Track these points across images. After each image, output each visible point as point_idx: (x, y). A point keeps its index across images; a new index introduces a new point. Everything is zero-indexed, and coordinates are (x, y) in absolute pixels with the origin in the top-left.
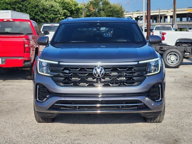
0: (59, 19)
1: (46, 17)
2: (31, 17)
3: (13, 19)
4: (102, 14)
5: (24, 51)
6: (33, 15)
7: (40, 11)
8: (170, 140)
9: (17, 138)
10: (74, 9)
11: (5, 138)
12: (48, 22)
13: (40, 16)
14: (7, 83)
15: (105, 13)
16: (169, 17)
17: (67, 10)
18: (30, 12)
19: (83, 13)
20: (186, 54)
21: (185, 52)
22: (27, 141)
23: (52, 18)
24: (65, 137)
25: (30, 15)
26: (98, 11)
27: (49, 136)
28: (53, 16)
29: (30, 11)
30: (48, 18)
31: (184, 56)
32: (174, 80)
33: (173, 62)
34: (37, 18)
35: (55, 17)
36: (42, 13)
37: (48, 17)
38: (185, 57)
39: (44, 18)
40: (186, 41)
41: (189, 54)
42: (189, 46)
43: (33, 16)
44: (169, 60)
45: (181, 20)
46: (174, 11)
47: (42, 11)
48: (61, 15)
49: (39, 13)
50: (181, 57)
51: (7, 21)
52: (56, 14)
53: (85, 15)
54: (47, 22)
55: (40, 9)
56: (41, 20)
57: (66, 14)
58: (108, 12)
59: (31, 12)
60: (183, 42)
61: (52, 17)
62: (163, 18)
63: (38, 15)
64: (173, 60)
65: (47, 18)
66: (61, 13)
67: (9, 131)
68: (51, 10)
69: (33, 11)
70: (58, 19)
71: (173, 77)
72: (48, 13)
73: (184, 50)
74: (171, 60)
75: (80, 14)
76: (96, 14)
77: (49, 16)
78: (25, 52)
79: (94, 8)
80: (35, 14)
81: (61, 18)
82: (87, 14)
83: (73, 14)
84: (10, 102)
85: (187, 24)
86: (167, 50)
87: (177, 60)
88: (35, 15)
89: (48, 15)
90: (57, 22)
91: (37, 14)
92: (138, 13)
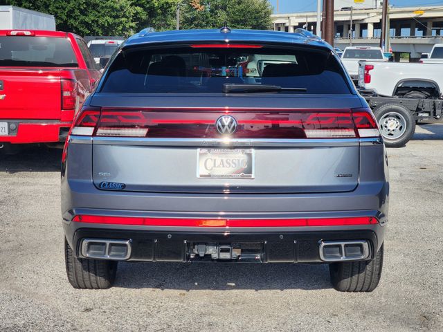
0: (124, 27)
1: (93, 21)
2: (59, 21)
3: (31, 31)
4: (220, 18)
5: (62, 105)
6: (65, 18)
7: (79, 9)
8: (412, 316)
9: (70, 310)
10: (156, 5)
11: (42, 311)
12: (98, 35)
13: (78, 19)
14: (21, 180)
15: (228, 15)
16: (370, 27)
17: (141, 5)
18: (55, 10)
19: (178, 15)
20: (420, 115)
21: (419, 110)
22: (95, 317)
23: (106, 25)
24: (178, 307)
25: (57, 17)
26: (212, 11)
27: (141, 306)
28: (111, 20)
29: (57, 8)
30: (98, 25)
31: (417, 121)
32: (398, 174)
33: (392, 133)
34: (72, 24)
35: (115, 24)
36: (83, 12)
37: (97, 21)
38: (419, 121)
39: (88, 25)
40: (418, 85)
41: (427, 115)
42: (427, 98)
43: (62, 19)
44: (384, 128)
45: (398, 34)
46: (386, 13)
47: (85, 8)
48: (128, 18)
49: (77, 13)
50: (410, 123)
51: (18, 35)
52: (117, 17)
53: (182, 19)
54: (95, 35)
55: (80, 4)
56: (82, 29)
57: (138, 16)
58: (234, 13)
59: (59, 11)
60: (411, 87)
61: (108, 22)
62: (357, 28)
63: (74, 18)
64: (391, 129)
65: (95, 26)
66: (127, 14)
67: (49, 293)
68: (106, 7)
69: (62, 7)
70: (121, 28)
71: (395, 167)
72: (99, 12)
73: (418, 107)
74: (389, 128)
75: (170, 16)
76: (207, 18)
77: (101, 21)
78: (62, 109)
79: (202, 4)
80: (69, 16)
81: (127, 26)
82: (185, 18)
83: (155, 17)
84: (37, 226)
85: (412, 42)
86: (380, 105)
87: (401, 128)
88: (67, 16)
89: (99, 17)
90: (120, 35)
91: (73, 15)
92: (301, 17)
